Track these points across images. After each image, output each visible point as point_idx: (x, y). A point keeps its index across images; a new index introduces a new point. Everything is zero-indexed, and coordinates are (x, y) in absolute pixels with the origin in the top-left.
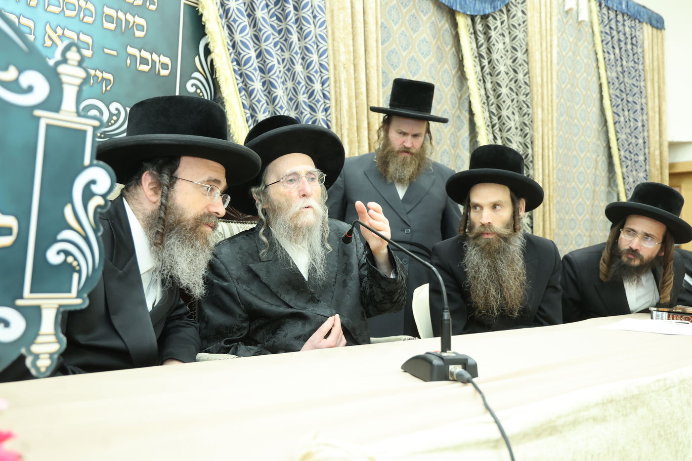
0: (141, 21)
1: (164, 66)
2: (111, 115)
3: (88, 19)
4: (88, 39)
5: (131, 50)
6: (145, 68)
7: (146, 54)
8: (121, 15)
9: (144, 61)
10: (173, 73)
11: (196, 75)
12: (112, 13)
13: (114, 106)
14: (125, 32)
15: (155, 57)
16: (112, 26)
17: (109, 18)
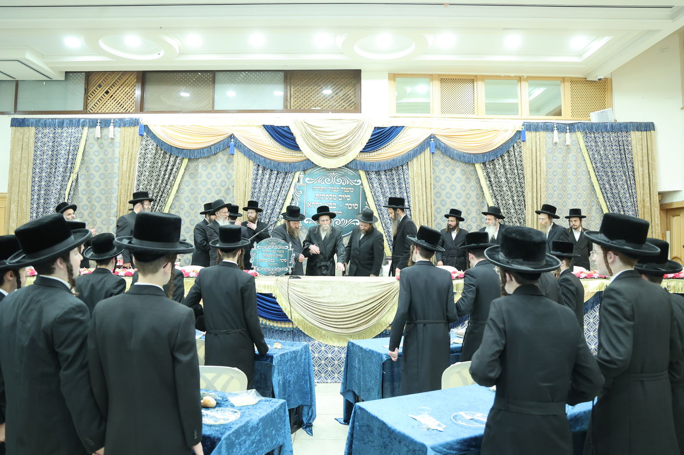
0: (348, 196)
1: (356, 206)
2: (342, 222)
3: (335, 199)
4: (335, 204)
5: (346, 204)
6: (351, 208)
7: (350, 204)
8: (343, 196)
9: (350, 206)
10: (359, 208)
11: (366, 207)
12: (341, 196)
13: (342, 220)
14: (344, 200)
15: (353, 205)
16: (341, 199)
17: (340, 198)
